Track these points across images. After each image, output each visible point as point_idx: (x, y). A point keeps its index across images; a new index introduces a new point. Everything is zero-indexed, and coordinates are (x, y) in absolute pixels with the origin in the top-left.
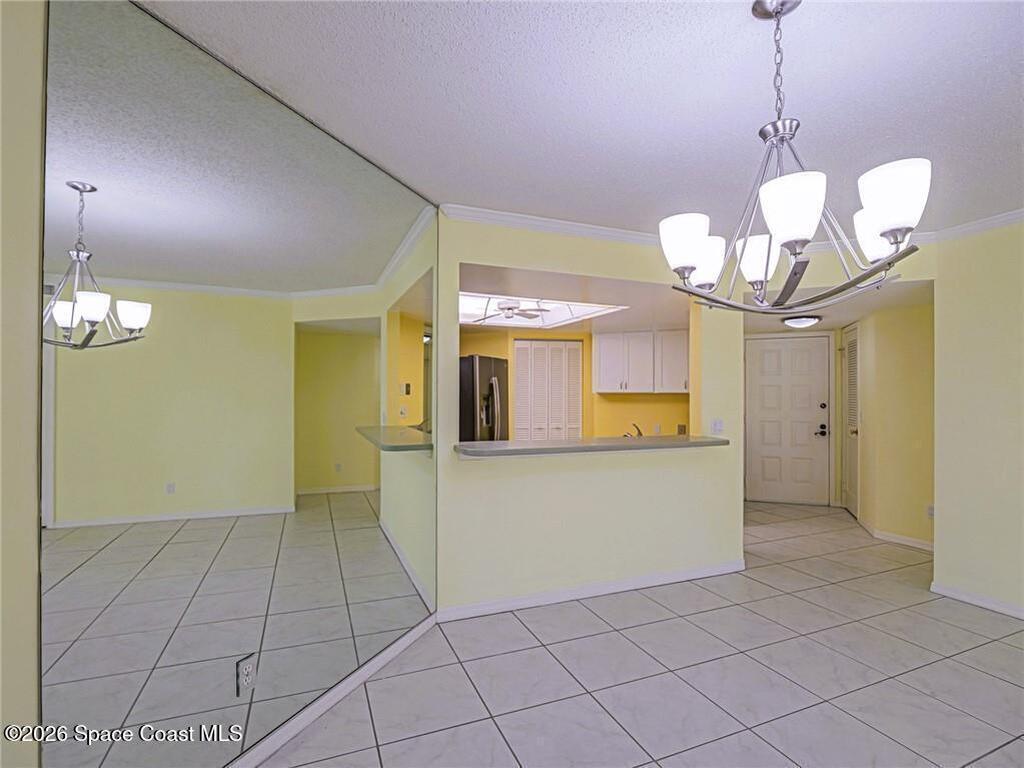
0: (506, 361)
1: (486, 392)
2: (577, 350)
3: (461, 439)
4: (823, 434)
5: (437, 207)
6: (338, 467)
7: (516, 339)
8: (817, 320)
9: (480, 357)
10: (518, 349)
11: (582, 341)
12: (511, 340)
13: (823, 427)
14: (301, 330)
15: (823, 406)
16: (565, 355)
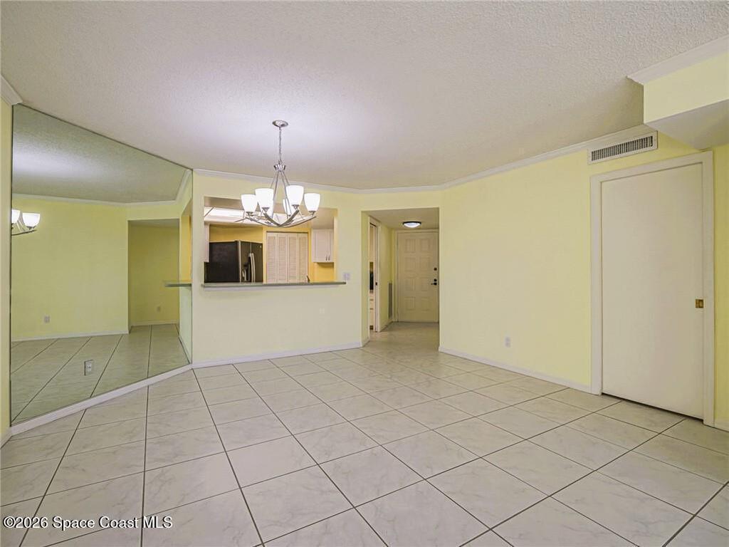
0: (262, 244)
1: (246, 261)
2: (305, 238)
3: (205, 282)
4: (435, 284)
5: (192, 170)
6: (159, 309)
7: (267, 232)
8: (419, 224)
9: (242, 242)
10: (269, 237)
11: (307, 233)
12: (264, 232)
13: (435, 280)
14: (132, 224)
15: (435, 269)
16: (297, 241)
